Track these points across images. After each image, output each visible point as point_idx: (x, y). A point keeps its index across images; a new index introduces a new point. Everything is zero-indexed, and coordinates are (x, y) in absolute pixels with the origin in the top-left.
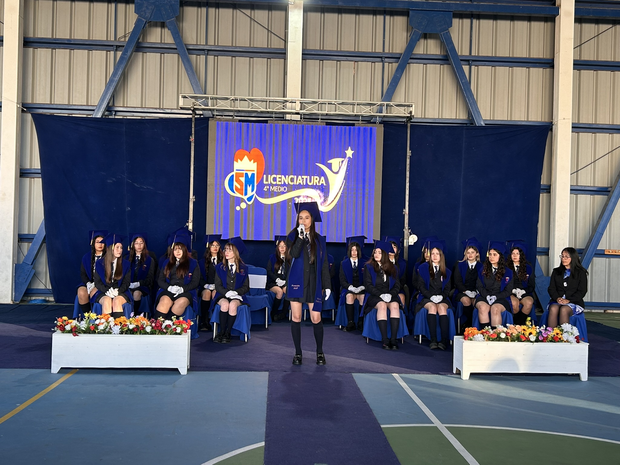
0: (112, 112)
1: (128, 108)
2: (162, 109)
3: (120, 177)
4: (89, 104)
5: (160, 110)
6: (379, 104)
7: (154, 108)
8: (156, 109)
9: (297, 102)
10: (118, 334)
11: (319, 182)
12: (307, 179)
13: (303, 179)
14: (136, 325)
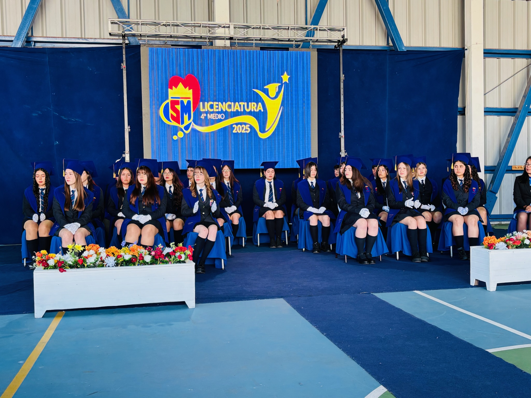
0: (32, 42)
1: (49, 38)
2: (85, 39)
3: (46, 110)
4: (5, 34)
5: (83, 40)
6: (312, 28)
7: (77, 38)
8: (78, 38)
9: (231, 26)
10: (113, 266)
11: (257, 108)
12: (244, 105)
13: (240, 106)
14: (132, 255)
